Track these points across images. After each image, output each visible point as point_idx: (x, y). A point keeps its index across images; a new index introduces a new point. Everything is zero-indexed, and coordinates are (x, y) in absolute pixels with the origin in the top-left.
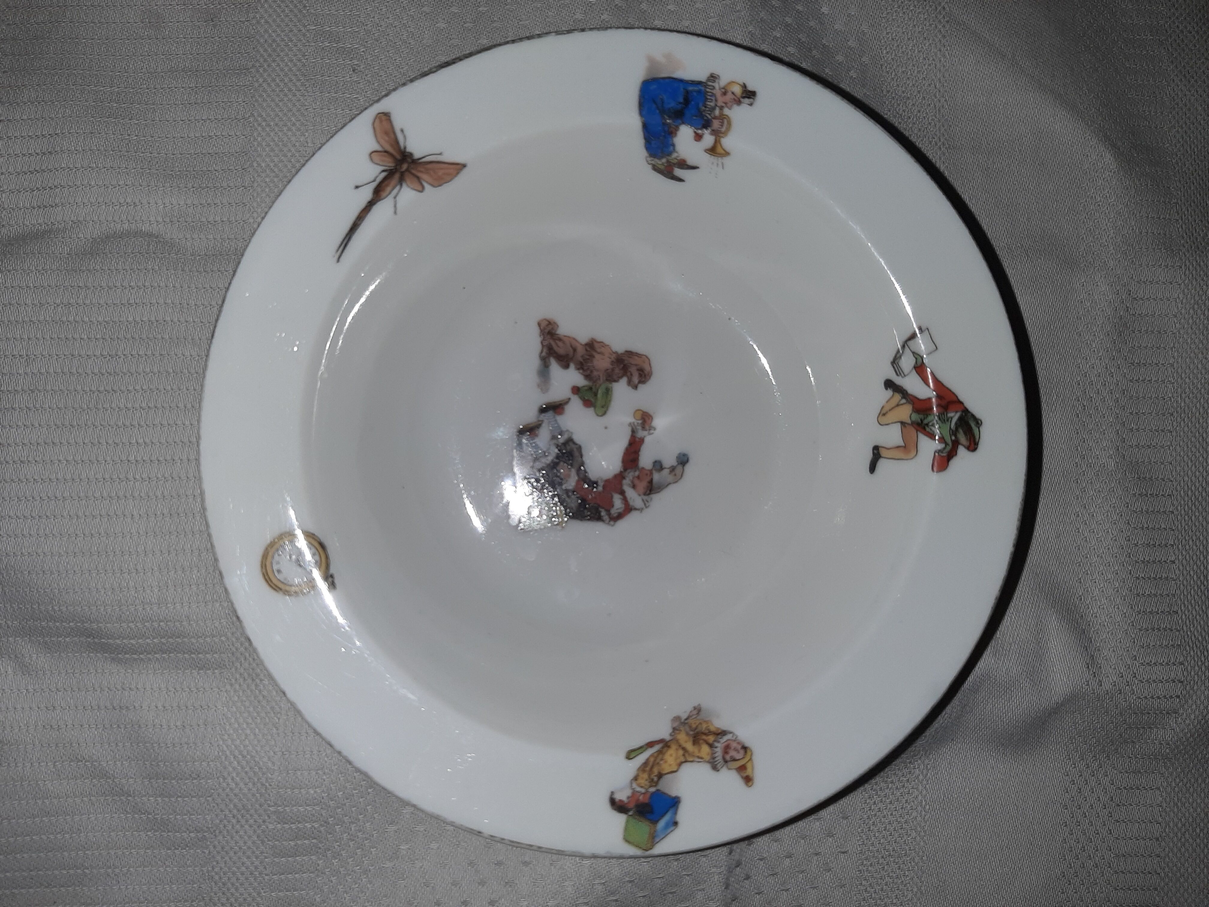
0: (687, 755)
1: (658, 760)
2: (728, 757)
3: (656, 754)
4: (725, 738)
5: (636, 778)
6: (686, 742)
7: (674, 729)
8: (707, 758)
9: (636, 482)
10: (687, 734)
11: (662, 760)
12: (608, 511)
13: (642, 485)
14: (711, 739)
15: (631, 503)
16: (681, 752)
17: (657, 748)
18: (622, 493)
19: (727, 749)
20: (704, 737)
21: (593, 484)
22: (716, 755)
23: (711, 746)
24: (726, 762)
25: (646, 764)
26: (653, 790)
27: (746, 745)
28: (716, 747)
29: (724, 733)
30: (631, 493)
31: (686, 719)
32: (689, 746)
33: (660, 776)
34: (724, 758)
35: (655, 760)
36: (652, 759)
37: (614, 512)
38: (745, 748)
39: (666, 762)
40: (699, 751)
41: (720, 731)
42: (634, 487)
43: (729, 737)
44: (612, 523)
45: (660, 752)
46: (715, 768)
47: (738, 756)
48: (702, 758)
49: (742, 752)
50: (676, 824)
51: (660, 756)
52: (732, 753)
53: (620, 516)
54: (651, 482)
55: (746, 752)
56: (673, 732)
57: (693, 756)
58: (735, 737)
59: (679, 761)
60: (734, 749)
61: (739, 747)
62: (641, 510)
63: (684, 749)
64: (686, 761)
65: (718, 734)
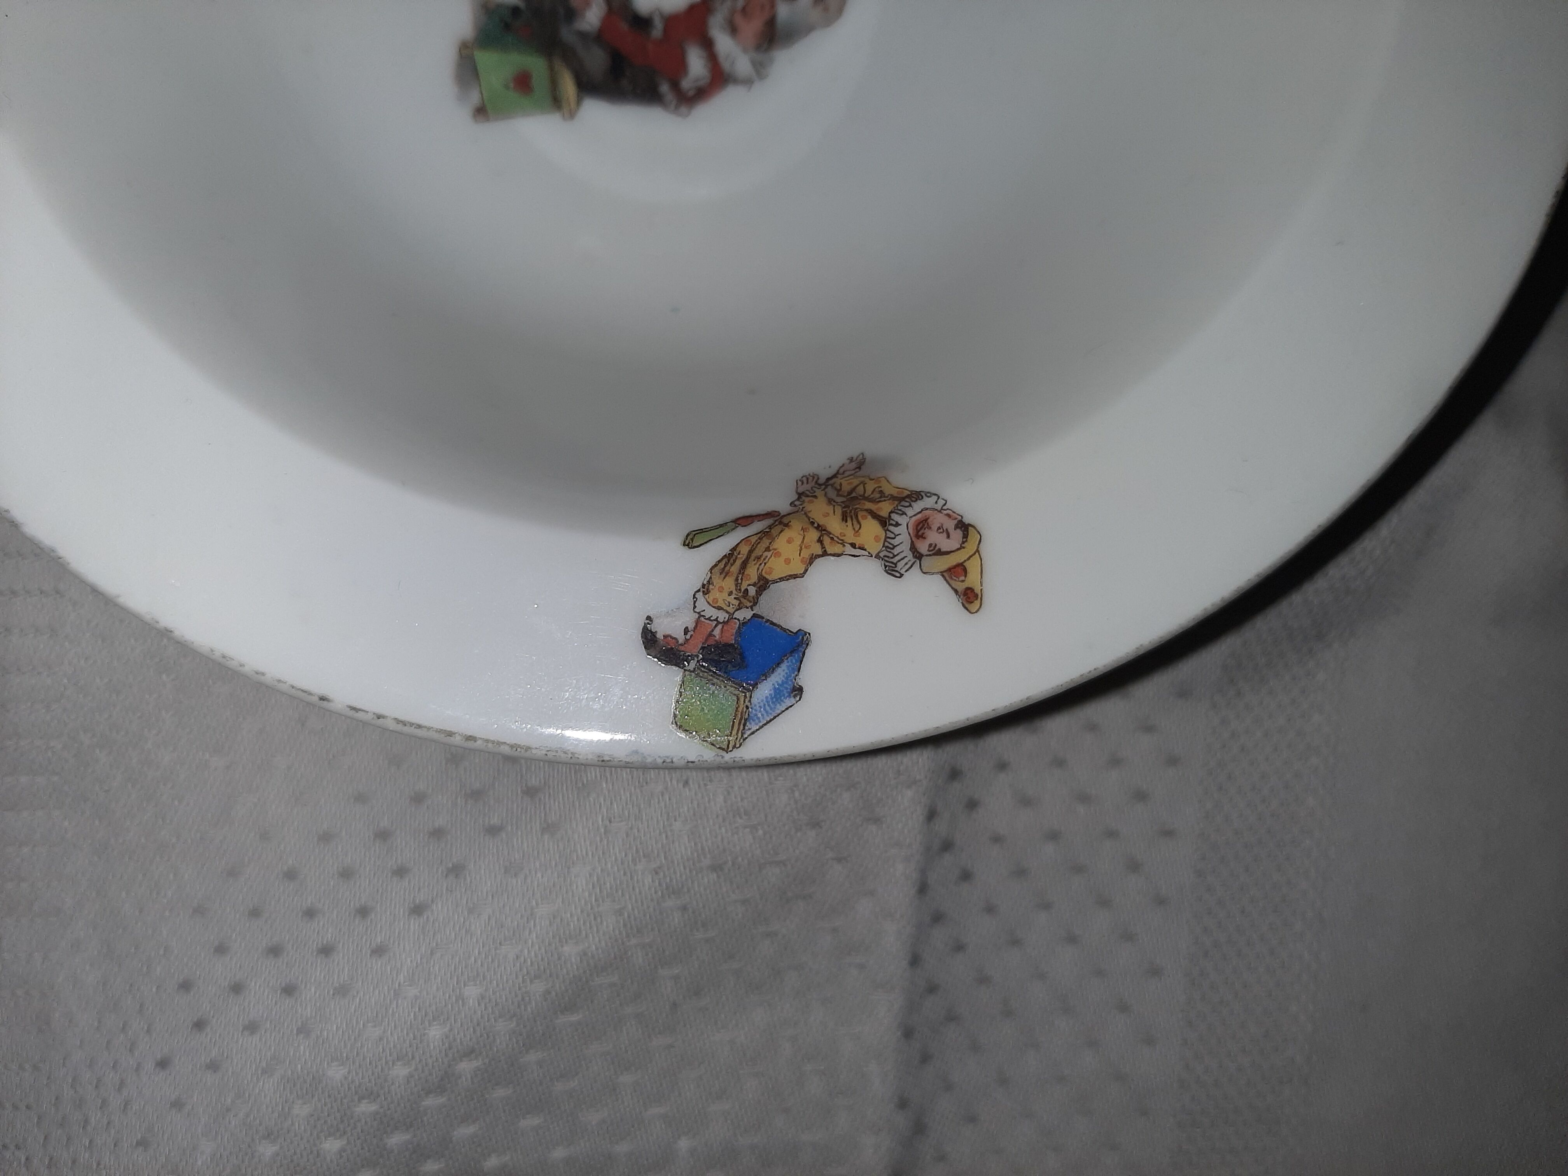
0: (827, 540)
1: (757, 552)
2: (923, 548)
3: (754, 539)
4: (918, 506)
5: (705, 589)
6: (827, 515)
7: (800, 495)
8: (875, 547)
9: (739, 20)
10: (830, 501)
11: (768, 549)
12: (675, 86)
13: (752, 28)
14: (885, 509)
15: (726, 65)
16: (814, 535)
17: (758, 526)
18: (708, 45)
19: (921, 528)
20: (869, 505)
21: (642, 23)
22: (895, 542)
23: (884, 522)
24: (918, 556)
25: (730, 557)
26: (745, 614)
27: (966, 520)
28: (897, 525)
29: (917, 496)
30: (724, 43)
31: (828, 479)
32: (835, 525)
33: (763, 584)
34: (913, 549)
35: (751, 552)
36: (745, 550)
37: (687, 84)
38: (964, 527)
39: (778, 554)
40: (857, 532)
41: (907, 493)
42: (733, 30)
43: (928, 502)
44: (683, 109)
45: (764, 534)
46: (892, 570)
47: (945, 544)
48: (862, 548)
49: (957, 535)
50: (798, 691)
51: (766, 542)
52: (934, 537)
53: (701, 94)
54: (771, 23)
55: (965, 536)
56: (798, 499)
57: (843, 544)
58: (941, 502)
59: (806, 554)
60: (939, 528)
61: (950, 525)
62: (748, 82)
63: (820, 528)
64: (825, 554)
65: (903, 499)
